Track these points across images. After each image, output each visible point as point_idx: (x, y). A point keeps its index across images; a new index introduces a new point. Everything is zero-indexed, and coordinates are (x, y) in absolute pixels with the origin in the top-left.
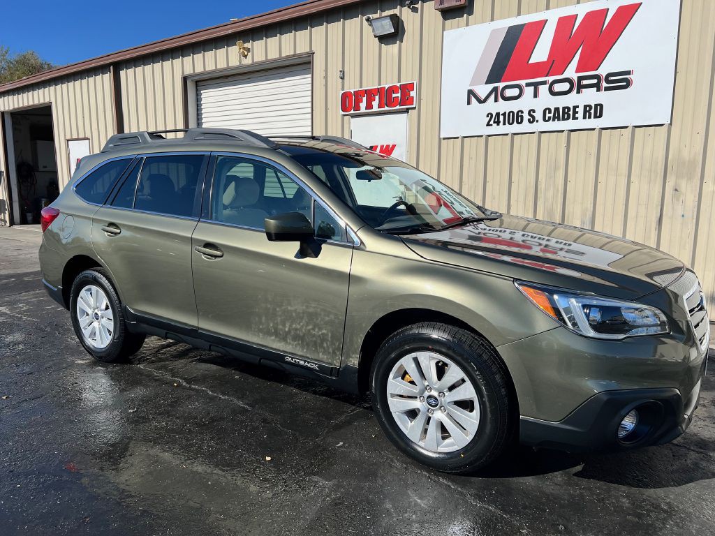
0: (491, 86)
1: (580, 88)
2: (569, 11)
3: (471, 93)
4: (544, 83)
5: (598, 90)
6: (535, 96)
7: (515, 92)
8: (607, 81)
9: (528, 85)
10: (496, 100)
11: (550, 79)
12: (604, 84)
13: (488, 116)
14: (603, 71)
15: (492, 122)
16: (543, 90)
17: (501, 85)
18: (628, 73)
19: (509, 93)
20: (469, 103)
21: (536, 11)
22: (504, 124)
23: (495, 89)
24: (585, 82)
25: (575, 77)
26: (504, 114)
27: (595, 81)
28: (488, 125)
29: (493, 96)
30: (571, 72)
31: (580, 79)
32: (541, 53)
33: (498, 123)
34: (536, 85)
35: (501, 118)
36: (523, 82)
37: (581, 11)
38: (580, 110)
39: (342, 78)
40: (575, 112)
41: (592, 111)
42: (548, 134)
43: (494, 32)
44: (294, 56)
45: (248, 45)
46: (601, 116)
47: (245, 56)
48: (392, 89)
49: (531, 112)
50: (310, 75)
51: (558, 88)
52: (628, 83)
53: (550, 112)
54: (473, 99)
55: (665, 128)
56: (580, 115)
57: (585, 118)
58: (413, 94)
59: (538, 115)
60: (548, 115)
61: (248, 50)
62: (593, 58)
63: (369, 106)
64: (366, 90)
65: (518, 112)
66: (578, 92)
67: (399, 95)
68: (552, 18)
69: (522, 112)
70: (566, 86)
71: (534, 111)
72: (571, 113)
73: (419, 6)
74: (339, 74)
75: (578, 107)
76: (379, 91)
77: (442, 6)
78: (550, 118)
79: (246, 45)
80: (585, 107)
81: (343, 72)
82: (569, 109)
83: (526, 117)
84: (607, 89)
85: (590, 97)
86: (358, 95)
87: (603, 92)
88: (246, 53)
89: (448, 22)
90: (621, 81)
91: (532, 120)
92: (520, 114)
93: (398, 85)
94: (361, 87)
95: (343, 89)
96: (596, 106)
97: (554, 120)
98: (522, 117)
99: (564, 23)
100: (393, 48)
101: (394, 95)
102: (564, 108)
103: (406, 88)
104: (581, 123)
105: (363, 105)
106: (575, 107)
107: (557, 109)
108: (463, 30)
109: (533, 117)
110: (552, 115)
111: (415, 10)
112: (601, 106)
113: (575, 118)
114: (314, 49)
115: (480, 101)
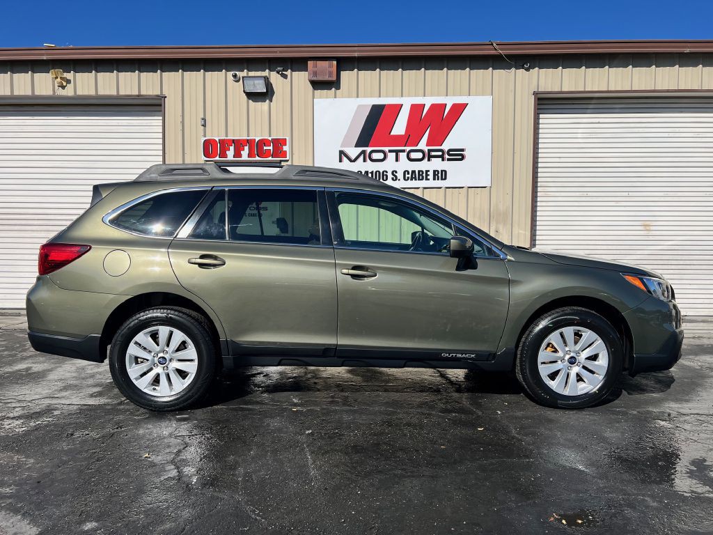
0: (360, 149)
1: (430, 157)
2: (418, 100)
3: (341, 153)
4: (403, 151)
5: (443, 160)
6: (397, 160)
7: (381, 156)
8: (449, 155)
9: (390, 151)
10: (365, 161)
11: (408, 149)
12: (447, 156)
14: (446, 146)
16: (403, 156)
17: (369, 149)
18: (463, 150)
19: (375, 156)
20: (340, 161)
21: (393, 96)
23: (363, 152)
24: (433, 154)
25: (426, 149)
26: (372, 173)
27: (440, 153)
29: (362, 157)
30: (423, 145)
31: (430, 151)
32: (400, 128)
34: (397, 152)
35: (370, 175)
36: (386, 149)
37: (428, 102)
38: (431, 173)
39: (204, 125)
40: (427, 175)
41: (440, 175)
43: (360, 107)
44: (138, 96)
45: (70, 76)
46: (445, 179)
47: (63, 87)
48: (263, 142)
49: (394, 173)
50: (161, 118)
51: (413, 155)
52: (463, 157)
53: (408, 174)
54: (345, 159)
55: (488, 189)
56: (431, 177)
57: (434, 179)
58: (286, 148)
59: (400, 175)
60: (407, 176)
61: (68, 81)
62: (438, 137)
63: (238, 154)
64: (233, 140)
65: (383, 172)
66: (429, 160)
67: (271, 148)
68: (407, 103)
69: (387, 172)
70: (419, 155)
71: (396, 172)
72: (424, 175)
73: (288, 73)
74: (200, 122)
75: (429, 171)
76: (249, 142)
77: (315, 79)
78: (408, 178)
79: (65, 75)
80: (434, 171)
81: (204, 119)
82: (422, 172)
83: (390, 176)
84: (449, 160)
85: (437, 164)
86: (225, 144)
87: (446, 162)
88: (65, 84)
89: (318, 92)
90: (457, 155)
91: (395, 179)
92: (385, 173)
93: (270, 139)
94: (227, 136)
95: (205, 136)
96: (442, 171)
97: (412, 180)
98: (387, 176)
99: (416, 109)
100: (263, 106)
101: (265, 148)
102: (419, 171)
103: (279, 144)
104: (431, 183)
106: (427, 171)
107: (413, 172)
108: (331, 100)
109: (396, 177)
110: (410, 176)
111: (285, 77)
112: (445, 171)
113: (427, 179)
114: (165, 93)
115: (351, 161)
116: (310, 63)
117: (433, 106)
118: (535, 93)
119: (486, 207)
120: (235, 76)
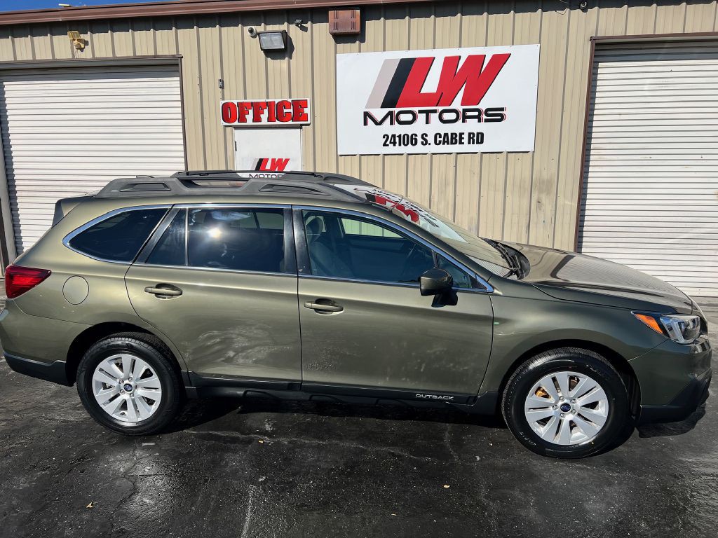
0: (387, 110)
1: (465, 118)
2: (453, 52)
3: (367, 115)
4: (435, 111)
5: (479, 121)
6: (427, 122)
7: (409, 117)
8: (487, 115)
9: (420, 112)
10: (392, 123)
11: (440, 109)
12: (484, 117)
13: (384, 137)
14: (483, 105)
15: (388, 143)
16: (435, 117)
17: (396, 110)
18: (502, 109)
19: (403, 117)
20: (365, 124)
21: (424, 48)
22: (400, 145)
23: (391, 113)
24: (469, 114)
25: (460, 108)
26: (400, 136)
27: (476, 113)
28: (385, 145)
30: (457, 104)
31: (465, 111)
32: (431, 84)
33: (394, 144)
34: (427, 113)
35: (397, 139)
36: (416, 109)
37: (464, 53)
38: (466, 137)
39: (222, 87)
40: (461, 138)
41: (475, 138)
42: (438, 155)
44: (155, 56)
45: (86, 37)
46: (482, 142)
47: (82, 50)
48: (283, 104)
49: (424, 136)
50: (178, 79)
51: (446, 116)
52: (502, 118)
53: (440, 137)
54: (370, 121)
55: (530, 154)
56: (465, 140)
57: (469, 143)
58: (307, 111)
59: (430, 139)
60: (438, 139)
61: (86, 43)
62: (474, 96)
63: (257, 118)
64: (252, 103)
65: (412, 135)
66: (464, 121)
67: (291, 110)
68: (440, 56)
69: (416, 135)
70: (453, 116)
71: (426, 135)
72: (458, 138)
73: (308, 25)
74: (218, 84)
75: (463, 134)
76: (269, 105)
77: (336, 31)
78: (440, 142)
79: (82, 36)
80: (470, 134)
81: (222, 81)
82: (456, 134)
83: (420, 140)
84: (486, 121)
85: (472, 126)
86: (243, 108)
87: (483, 124)
88: (82, 46)
89: (340, 46)
90: (496, 115)
91: (425, 143)
92: (414, 137)
93: (290, 100)
94: (245, 98)
95: (223, 99)
96: (478, 134)
97: (444, 144)
98: (416, 140)
99: (450, 62)
100: (283, 64)
101: (285, 111)
102: (452, 134)
103: (299, 105)
104: (466, 147)
105: (250, 117)
106: (461, 134)
107: (446, 135)
108: (355, 55)
109: (426, 141)
110: (442, 139)
111: (305, 29)
112: (482, 134)
113: (461, 143)
114: (181, 52)
115: (377, 123)
116: (331, 13)
117: (470, 58)
118: (592, 39)
119: (527, 174)
120: (251, 31)
